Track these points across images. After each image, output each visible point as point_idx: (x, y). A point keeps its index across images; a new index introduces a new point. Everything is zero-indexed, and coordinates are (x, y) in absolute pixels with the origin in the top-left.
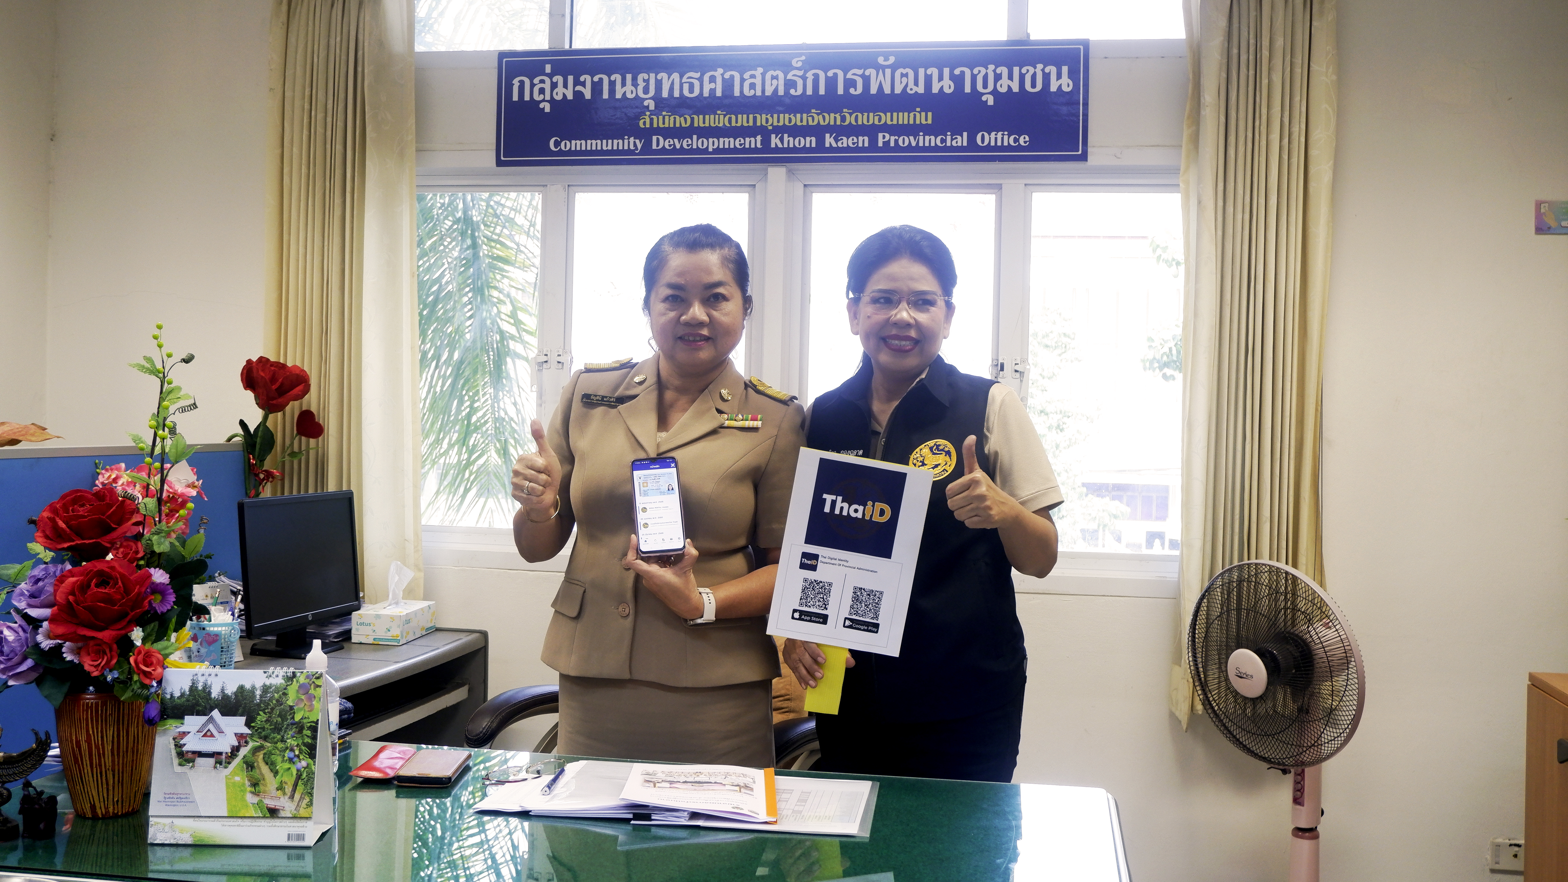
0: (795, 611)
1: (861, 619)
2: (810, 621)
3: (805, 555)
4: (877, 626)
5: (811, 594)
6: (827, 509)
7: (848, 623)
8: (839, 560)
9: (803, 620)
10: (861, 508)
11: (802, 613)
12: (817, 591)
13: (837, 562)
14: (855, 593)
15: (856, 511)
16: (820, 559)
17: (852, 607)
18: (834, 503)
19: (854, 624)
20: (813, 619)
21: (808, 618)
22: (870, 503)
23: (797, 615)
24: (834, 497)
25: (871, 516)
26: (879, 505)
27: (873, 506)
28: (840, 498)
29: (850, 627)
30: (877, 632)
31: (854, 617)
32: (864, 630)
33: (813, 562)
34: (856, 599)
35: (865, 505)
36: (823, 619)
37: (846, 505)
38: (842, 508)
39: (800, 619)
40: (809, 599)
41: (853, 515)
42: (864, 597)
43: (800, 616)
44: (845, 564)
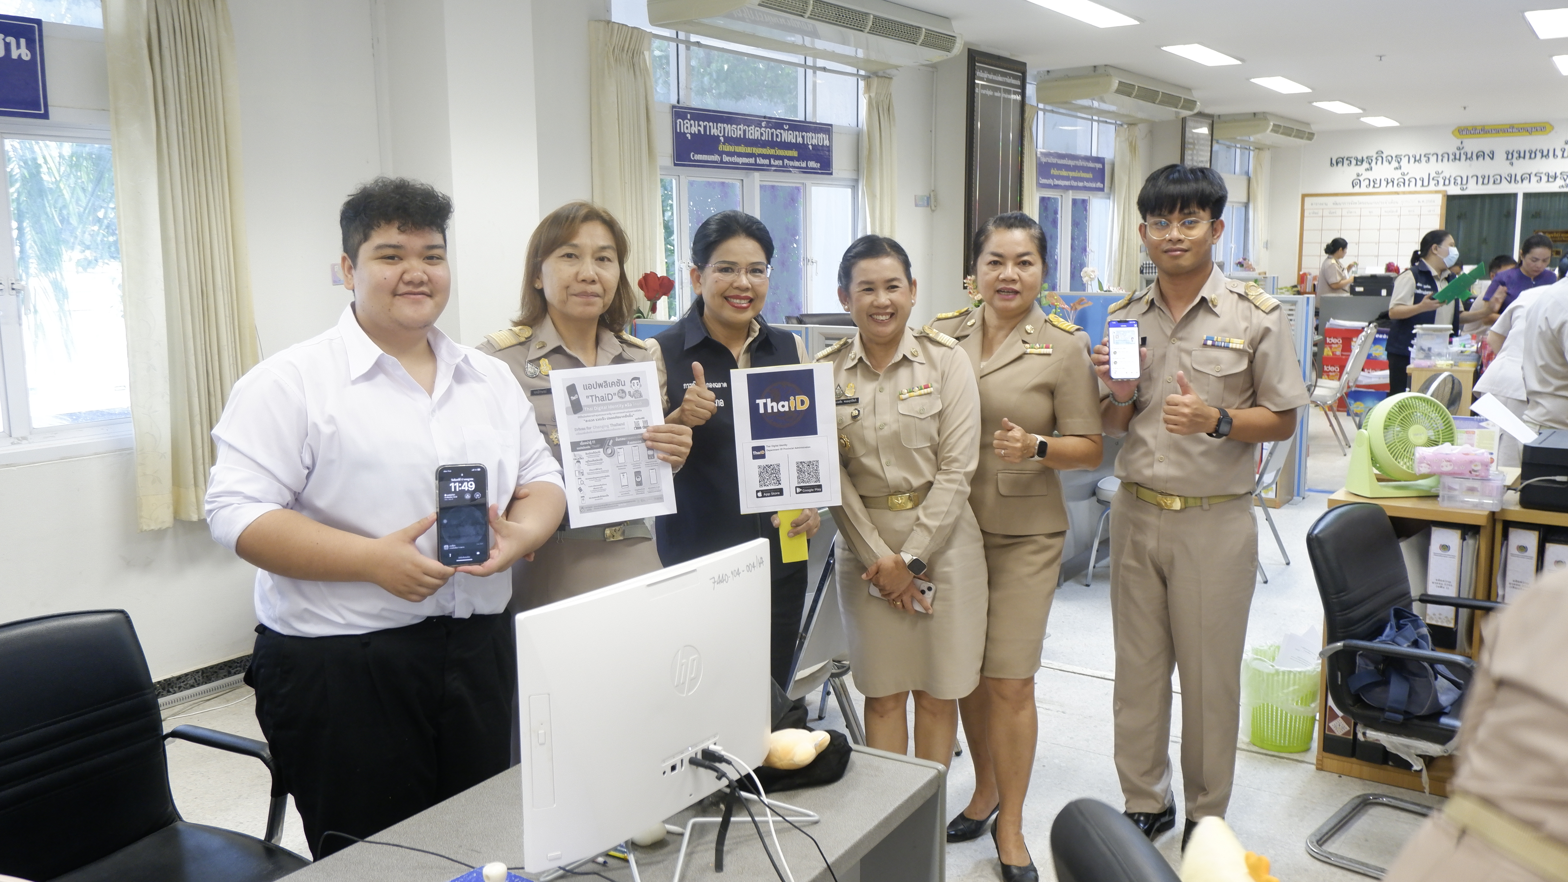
0: (757, 492)
1: (807, 484)
2: (771, 496)
3: (755, 449)
4: (820, 486)
5: (766, 476)
6: (762, 411)
7: (799, 490)
8: (781, 445)
9: (765, 496)
10: (786, 403)
11: (763, 492)
12: (770, 473)
13: (779, 447)
14: (798, 467)
15: (783, 406)
16: (766, 448)
17: (798, 478)
18: (765, 405)
19: (804, 489)
20: (773, 494)
21: (769, 494)
22: (792, 398)
23: (760, 494)
24: (764, 401)
25: (795, 407)
26: (799, 398)
27: (795, 399)
28: (769, 400)
29: (801, 492)
30: (821, 491)
31: (802, 485)
32: (812, 492)
33: (762, 452)
34: (800, 471)
35: (788, 400)
36: (780, 492)
37: (774, 404)
38: (772, 407)
39: (763, 496)
40: (766, 480)
41: (782, 410)
42: (806, 468)
43: (762, 494)
44: (785, 447)
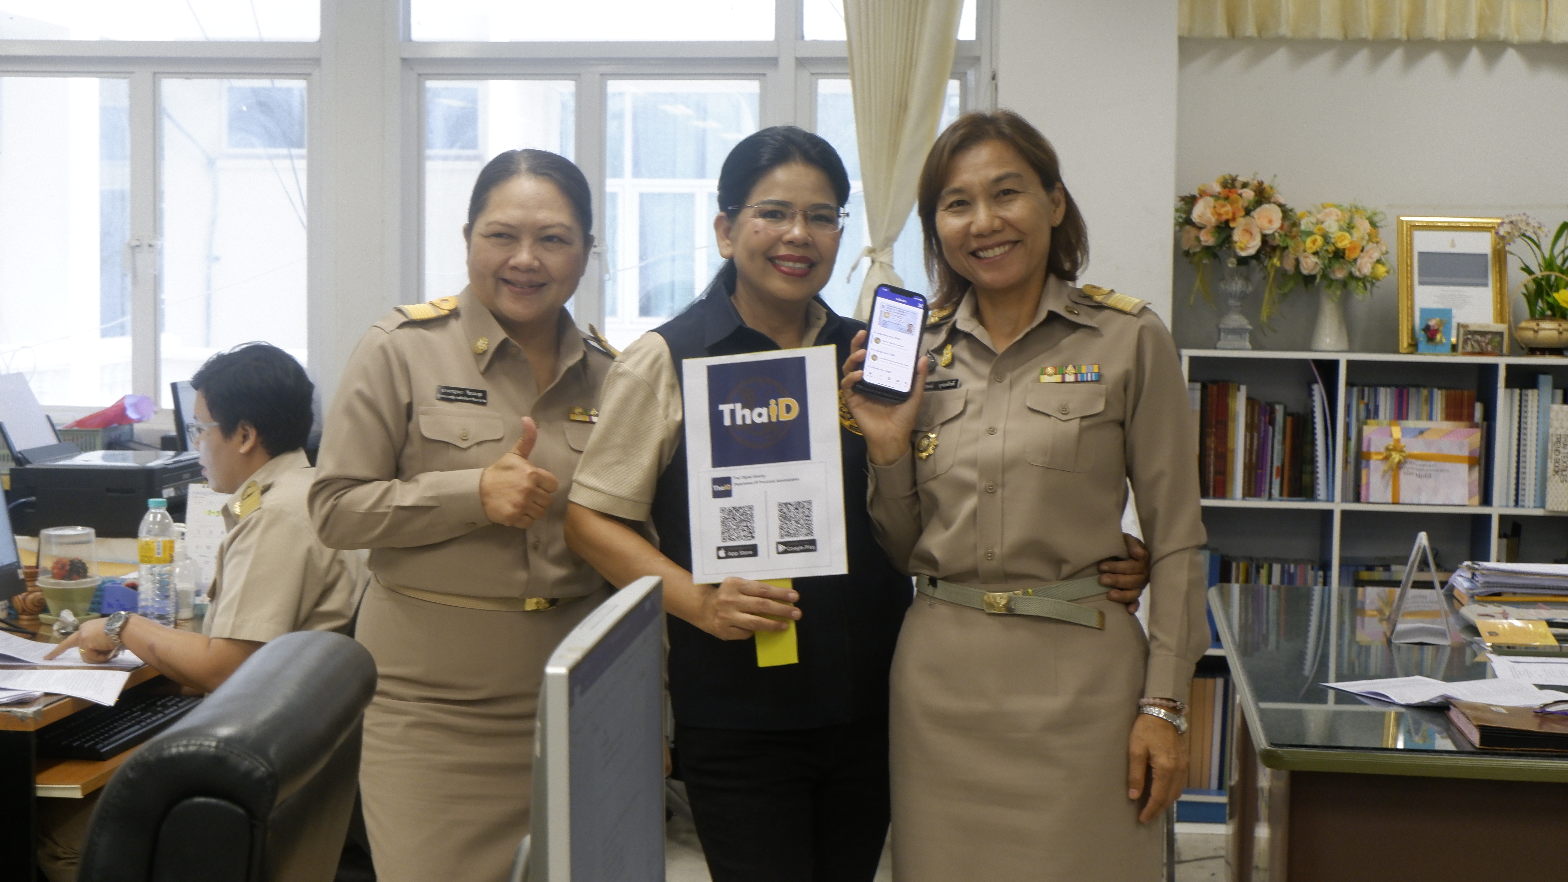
0: (719, 549)
1: (795, 539)
2: (740, 556)
3: (717, 481)
4: (813, 542)
5: (732, 524)
6: (727, 422)
8: (755, 477)
9: (730, 557)
10: (764, 411)
11: (727, 549)
12: (738, 519)
13: (752, 480)
14: (781, 510)
15: (760, 415)
16: (733, 481)
17: (782, 528)
18: (733, 412)
19: (789, 547)
20: (742, 553)
21: (735, 554)
22: (773, 402)
23: (722, 553)
24: (731, 406)
25: (778, 416)
26: (783, 401)
27: (777, 404)
29: (785, 552)
30: (815, 550)
31: (787, 539)
32: (801, 551)
33: (726, 487)
34: (784, 517)
35: (767, 405)
36: (752, 551)
37: (747, 412)
38: (744, 417)
39: (727, 557)
40: (732, 531)
41: (758, 420)
42: (792, 513)
43: (726, 553)
44: (761, 479)
